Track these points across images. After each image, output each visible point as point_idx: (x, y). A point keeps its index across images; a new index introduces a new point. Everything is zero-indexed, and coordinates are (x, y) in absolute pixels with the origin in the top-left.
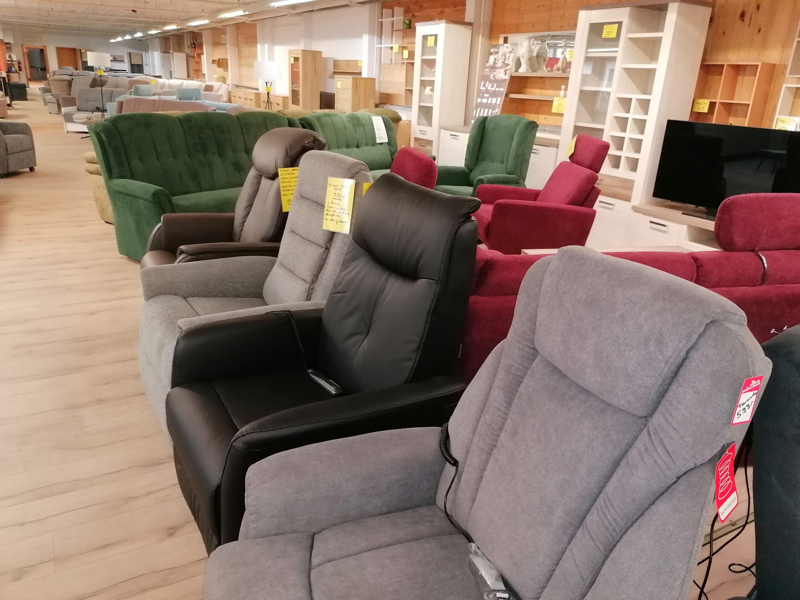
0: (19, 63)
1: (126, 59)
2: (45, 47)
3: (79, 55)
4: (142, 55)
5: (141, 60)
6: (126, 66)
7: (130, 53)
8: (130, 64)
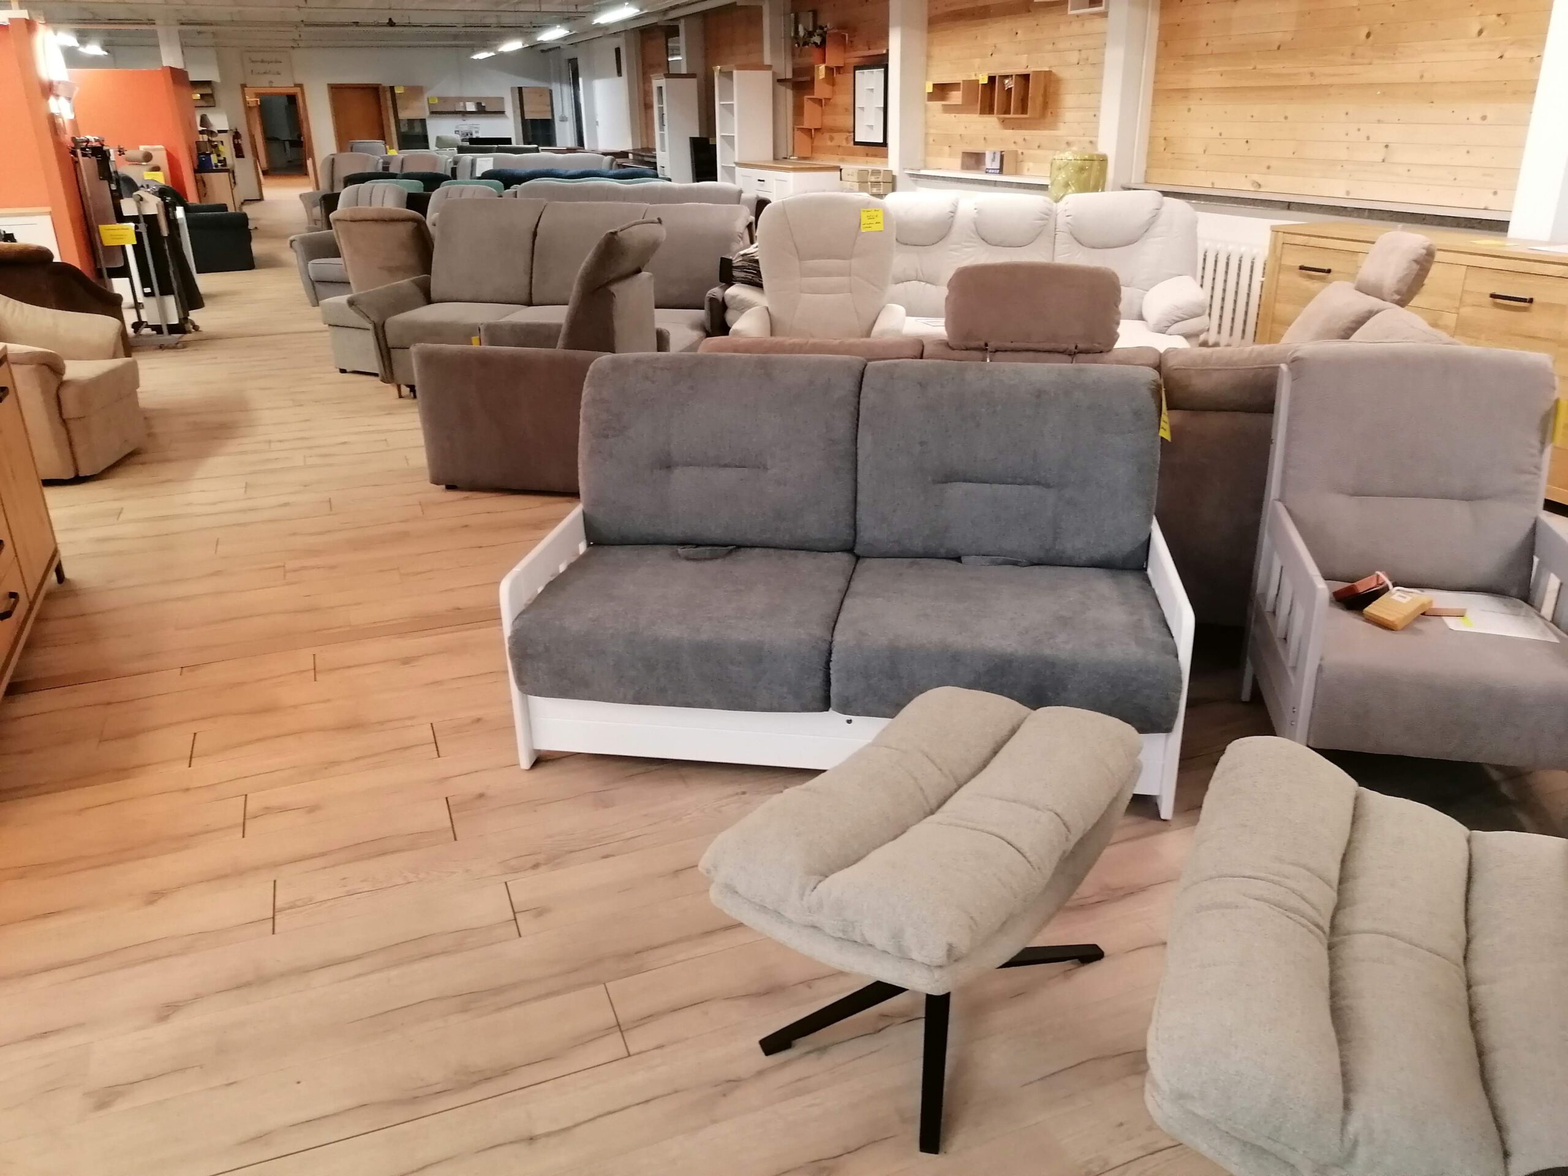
0: (237, 135)
1: (509, 108)
2: (301, 86)
3: (390, 103)
4: (551, 91)
5: (550, 108)
6: (507, 127)
7: (520, 89)
8: (519, 119)
